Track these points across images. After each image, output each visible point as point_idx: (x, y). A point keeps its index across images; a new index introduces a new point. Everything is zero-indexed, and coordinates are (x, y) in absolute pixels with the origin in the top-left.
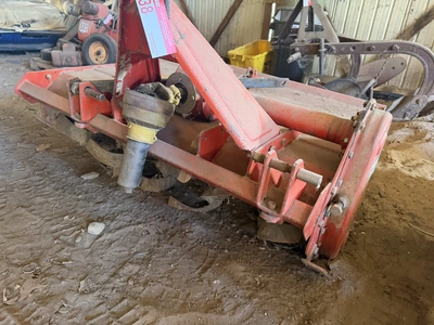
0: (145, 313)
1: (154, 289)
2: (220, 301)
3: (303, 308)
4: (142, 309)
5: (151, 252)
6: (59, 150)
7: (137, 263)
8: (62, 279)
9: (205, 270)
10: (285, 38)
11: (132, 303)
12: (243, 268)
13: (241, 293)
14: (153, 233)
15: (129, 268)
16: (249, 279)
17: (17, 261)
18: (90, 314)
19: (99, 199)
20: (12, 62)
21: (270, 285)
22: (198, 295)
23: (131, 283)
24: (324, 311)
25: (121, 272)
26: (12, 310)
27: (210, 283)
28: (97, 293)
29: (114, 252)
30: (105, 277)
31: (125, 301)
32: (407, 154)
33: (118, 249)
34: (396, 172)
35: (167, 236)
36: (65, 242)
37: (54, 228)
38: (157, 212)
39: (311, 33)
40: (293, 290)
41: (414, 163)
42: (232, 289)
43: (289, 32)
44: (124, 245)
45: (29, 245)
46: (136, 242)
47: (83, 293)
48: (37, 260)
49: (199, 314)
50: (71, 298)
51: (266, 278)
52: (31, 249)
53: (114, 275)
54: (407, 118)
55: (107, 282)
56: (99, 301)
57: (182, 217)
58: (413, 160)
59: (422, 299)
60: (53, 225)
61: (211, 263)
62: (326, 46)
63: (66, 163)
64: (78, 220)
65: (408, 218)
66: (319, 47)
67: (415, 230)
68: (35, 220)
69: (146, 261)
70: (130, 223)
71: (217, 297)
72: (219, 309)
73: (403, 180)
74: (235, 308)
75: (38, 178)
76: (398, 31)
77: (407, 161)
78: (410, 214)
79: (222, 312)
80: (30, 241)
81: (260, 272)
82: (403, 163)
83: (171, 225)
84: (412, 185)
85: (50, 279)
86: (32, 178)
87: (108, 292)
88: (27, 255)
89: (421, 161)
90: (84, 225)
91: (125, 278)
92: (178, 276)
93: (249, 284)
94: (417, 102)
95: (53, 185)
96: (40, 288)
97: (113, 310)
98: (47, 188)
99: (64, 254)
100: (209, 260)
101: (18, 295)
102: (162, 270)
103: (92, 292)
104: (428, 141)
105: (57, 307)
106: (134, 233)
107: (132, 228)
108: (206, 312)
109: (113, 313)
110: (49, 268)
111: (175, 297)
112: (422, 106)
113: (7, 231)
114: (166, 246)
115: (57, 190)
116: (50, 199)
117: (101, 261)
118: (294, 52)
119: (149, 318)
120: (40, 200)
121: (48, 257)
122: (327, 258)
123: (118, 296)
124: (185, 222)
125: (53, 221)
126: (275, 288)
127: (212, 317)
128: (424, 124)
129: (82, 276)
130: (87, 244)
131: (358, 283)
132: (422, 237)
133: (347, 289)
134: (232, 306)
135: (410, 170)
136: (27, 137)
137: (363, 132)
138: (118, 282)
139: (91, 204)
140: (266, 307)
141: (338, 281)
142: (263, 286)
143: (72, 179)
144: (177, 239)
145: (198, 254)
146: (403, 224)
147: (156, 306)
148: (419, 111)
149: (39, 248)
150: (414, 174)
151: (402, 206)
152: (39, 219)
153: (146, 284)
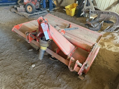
0: (45, 87)
1: (47, 81)
2: (60, 84)
3: (78, 86)
4: (44, 86)
5: (46, 72)
6: (22, 41)
7: (43, 75)
8: (27, 79)
9: (57, 76)
10: (80, 6)
11: (42, 85)
12: (66, 76)
13: (65, 82)
14: (46, 67)
15: (41, 76)
16: (67, 79)
17: (17, 74)
18: (34, 87)
19: (33, 57)
20: (6, 9)
21: (71, 81)
22: (56, 83)
23: (42, 80)
24: (82, 87)
25: (40, 77)
26: (18, 86)
27: (58, 80)
28: (35, 82)
29: (38, 72)
30: (36, 78)
31: (41, 84)
32: (109, 43)
33: (38, 71)
34: (105, 49)
35: (49, 67)
36: (27, 69)
37: (24, 65)
38: (47, 61)
39: (87, 7)
40: (76, 82)
41: (110, 46)
42: (63, 81)
43: (82, 5)
44: (40, 70)
45: (19, 70)
46: (42, 69)
47: (32, 82)
48: (21, 74)
49: (56, 87)
50: (30, 83)
51: (70, 79)
52: (20, 71)
53: (38, 78)
54: (111, 31)
55: (37, 79)
56: (35, 84)
57: (53, 62)
58: (110, 45)
59: (104, 84)
60: (24, 64)
61: (59, 75)
62: (91, 11)
63: (24, 45)
64: (29, 63)
65: (105, 63)
66: (89, 11)
67: (106, 66)
68: (19, 63)
69: (45, 74)
70: (41, 64)
71: (60, 83)
72: (60, 86)
73: (106, 51)
74: (63, 86)
75: (18, 50)
76: (113, 2)
77: (109, 45)
78: (106, 61)
79: (61, 87)
80: (19, 69)
81: (69, 77)
82: (107, 46)
83: (50, 65)
84: (108, 53)
85: (25, 79)
86: (17, 50)
87: (37, 82)
88: (19, 72)
89: (112, 46)
90: (31, 64)
91: (40, 78)
92: (52, 78)
93: (67, 80)
94: (114, 27)
95: (22, 53)
96: (23, 81)
97: (39, 86)
98: (21, 54)
99: (27, 72)
100: (58, 74)
101: (19, 82)
102: (48, 76)
103: (34, 82)
104: (115, 39)
105: (27, 86)
106: (42, 67)
107: (41, 65)
108: (58, 87)
109: (38, 87)
110: (24, 76)
111: (51, 83)
112: (115, 28)
113: (14, 66)
114: (49, 70)
115: (23, 54)
116: (22, 57)
117: (35, 74)
118: (82, 12)
119: (46, 88)
120: (20, 57)
121: (24, 73)
122: (85, 74)
123: (39, 83)
124: (53, 63)
125: (24, 63)
126: (72, 81)
127: (59, 88)
128: (115, 34)
129: (31, 78)
130: (32, 69)
131: (90, 81)
132: (107, 68)
133: (88, 82)
134: (63, 85)
135: (109, 49)
136: (14, 37)
137: (93, 52)
138: (39, 79)
139: (32, 58)
140: (70, 86)
141: (86, 80)
142: (70, 81)
143: (26, 51)
144: (51, 68)
145: (56, 72)
146: (104, 64)
147: (47, 85)
148: (114, 30)
149: (21, 70)
150: (109, 50)
151: (104, 59)
152: (20, 63)
153: (45, 80)
